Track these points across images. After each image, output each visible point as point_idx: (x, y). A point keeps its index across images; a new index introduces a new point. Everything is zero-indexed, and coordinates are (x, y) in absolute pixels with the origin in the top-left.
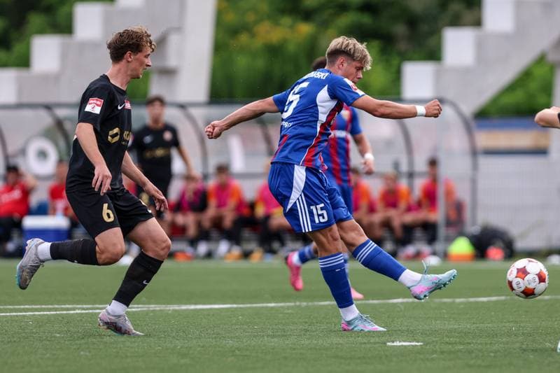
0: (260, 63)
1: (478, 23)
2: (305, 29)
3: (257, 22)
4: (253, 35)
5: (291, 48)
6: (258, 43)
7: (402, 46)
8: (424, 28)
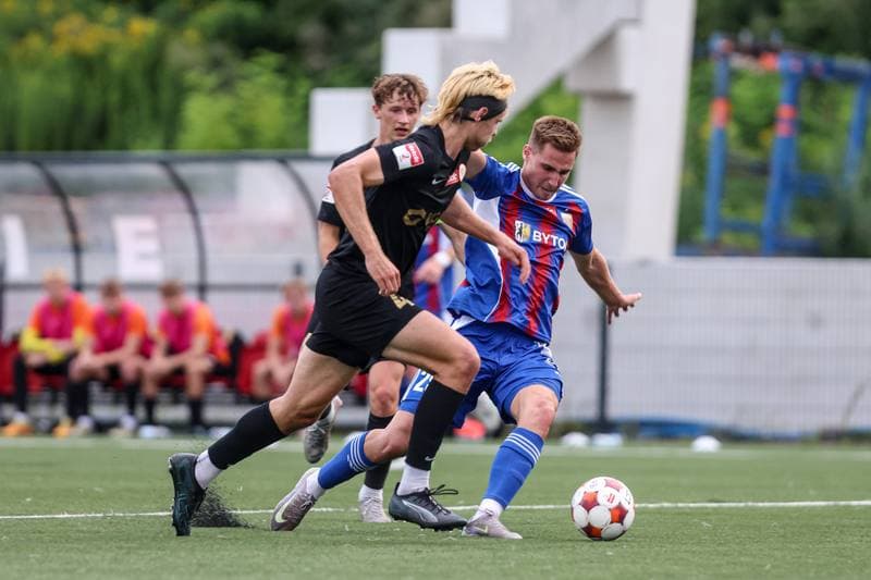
0: (64, 88)
1: (446, 22)
2: (143, 28)
3: (58, 16)
4: (52, 39)
5: (117, 61)
6: (60, 51)
7: (314, 61)
8: (352, 29)
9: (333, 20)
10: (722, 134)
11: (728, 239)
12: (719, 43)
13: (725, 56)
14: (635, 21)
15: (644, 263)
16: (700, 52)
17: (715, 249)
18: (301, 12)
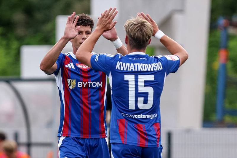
9: (29, 11)
10: (224, 66)
11: (228, 119)
12: (222, 21)
13: (225, 28)
14: (181, 11)
15: (188, 131)
16: (213, 26)
17: (221, 124)
18: (13, 7)
